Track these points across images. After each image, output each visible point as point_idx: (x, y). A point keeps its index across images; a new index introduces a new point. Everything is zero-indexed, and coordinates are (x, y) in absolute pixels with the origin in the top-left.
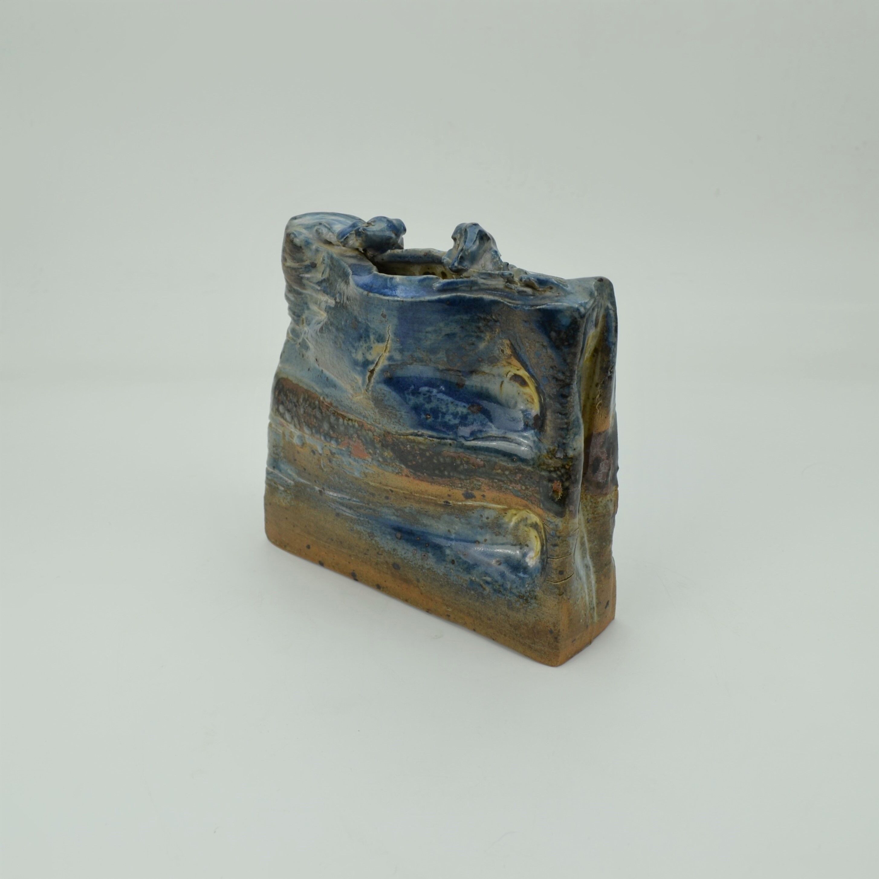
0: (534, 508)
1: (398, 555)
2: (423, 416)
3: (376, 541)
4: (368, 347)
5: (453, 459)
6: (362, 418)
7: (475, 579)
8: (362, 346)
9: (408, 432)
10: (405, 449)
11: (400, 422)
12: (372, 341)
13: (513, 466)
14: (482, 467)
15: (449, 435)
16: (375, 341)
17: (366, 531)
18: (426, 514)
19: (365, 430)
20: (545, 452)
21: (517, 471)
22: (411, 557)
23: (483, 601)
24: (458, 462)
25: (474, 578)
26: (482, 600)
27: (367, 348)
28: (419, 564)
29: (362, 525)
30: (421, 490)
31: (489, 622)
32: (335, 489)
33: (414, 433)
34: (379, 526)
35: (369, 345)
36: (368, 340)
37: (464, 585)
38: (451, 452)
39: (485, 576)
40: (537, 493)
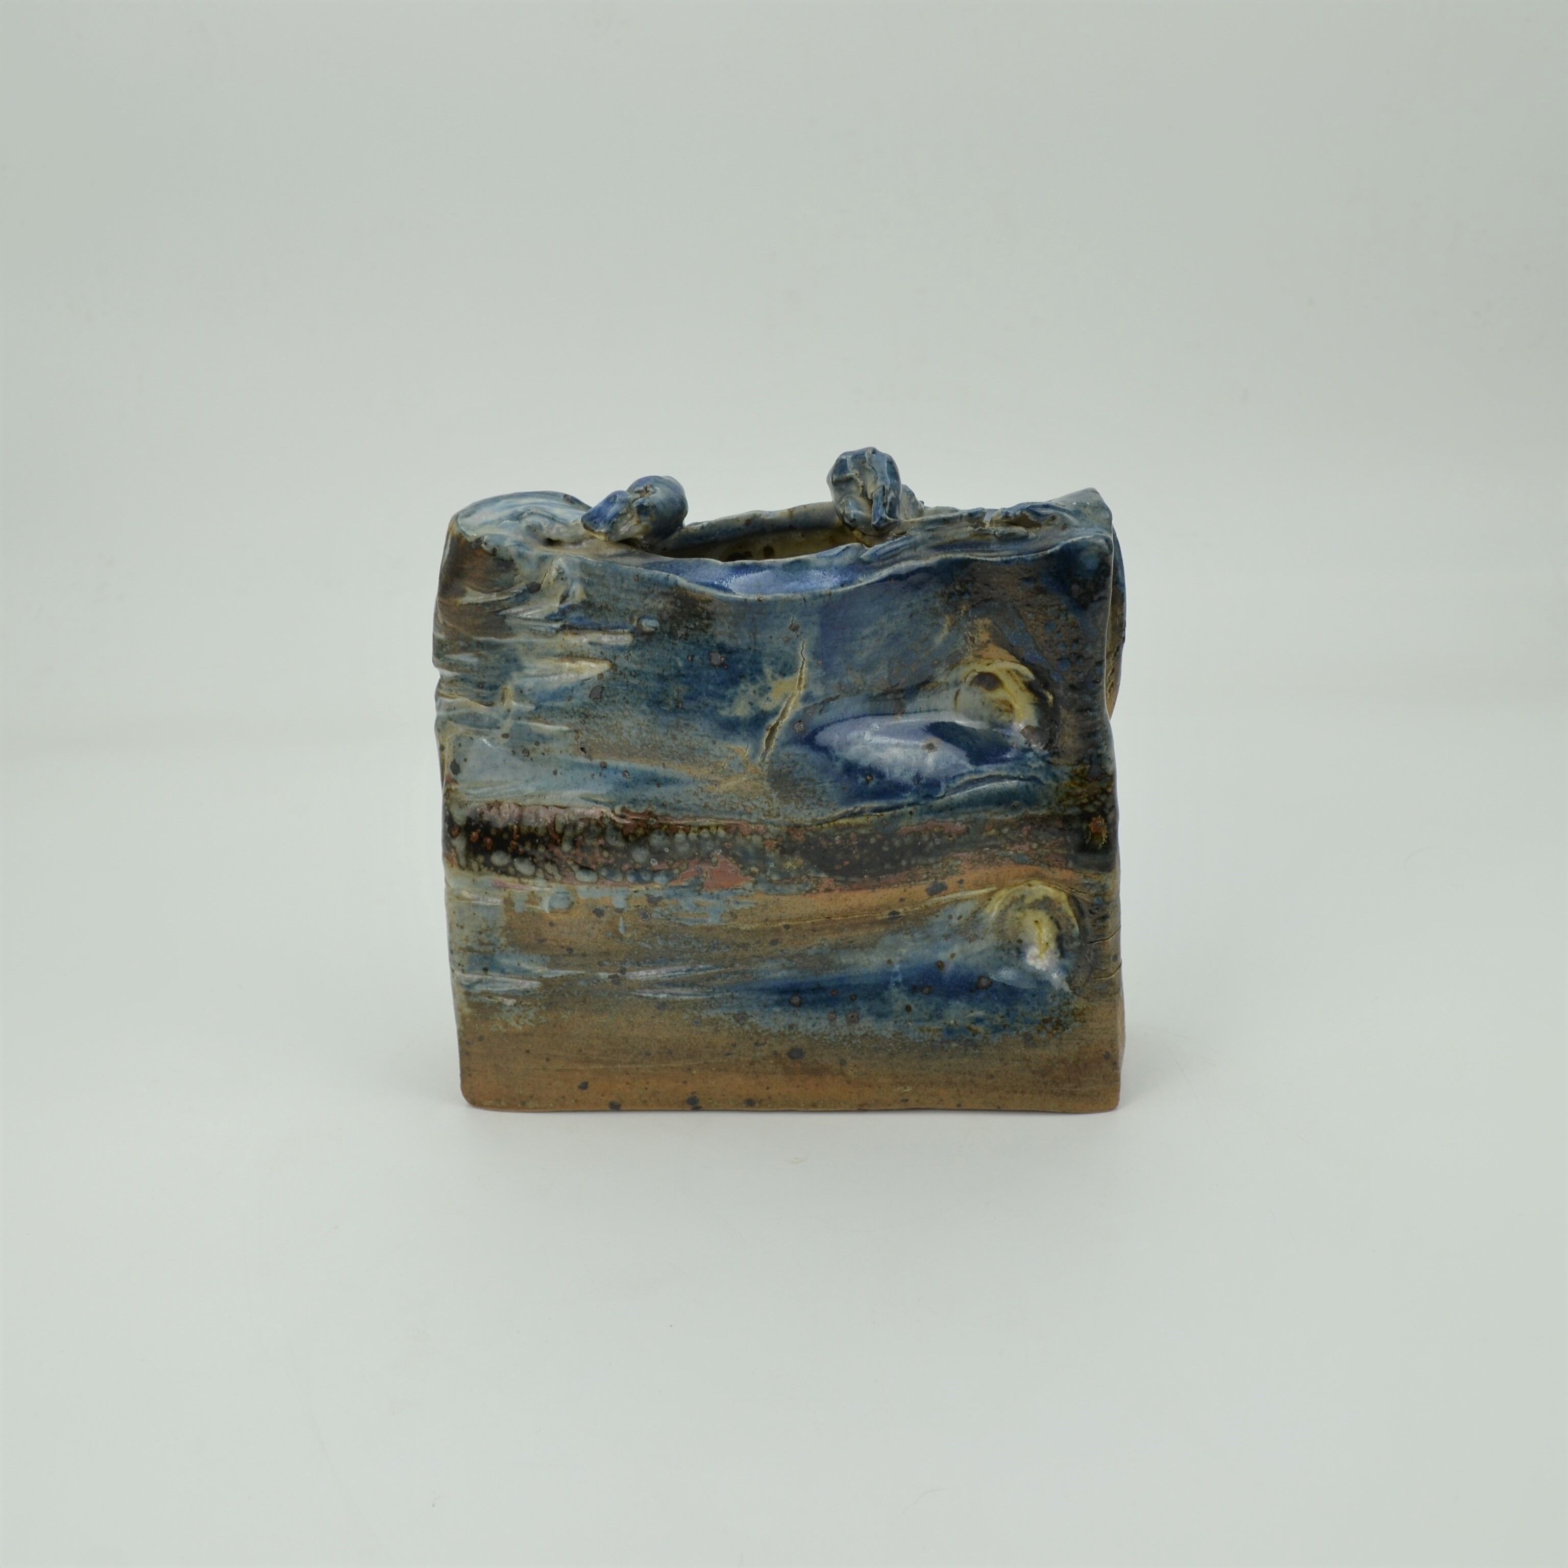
0: (1053, 872)
1: (800, 1033)
2: (861, 780)
3: (751, 1024)
4: (760, 689)
5: (917, 834)
6: (737, 817)
7: (955, 1022)
8: (744, 692)
9: (837, 814)
10: (831, 844)
11: (821, 801)
12: (769, 676)
13: (1015, 816)
14: (964, 834)
15: (906, 798)
16: (777, 675)
17: (729, 1014)
18: (850, 946)
19: (744, 836)
20: (1066, 780)
21: (1022, 822)
22: (826, 1028)
23: (977, 1051)
24: (926, 838)
25: (952, 1022)
26: (974, 1050)
27: (758, 692)
28: (843, 1034)
29: (720, 1007)
30: (850, 907)
31: (990, 1081)
32: (653, 962)
33: (847, 812)
34: (754, 997)
35: (764, 684)
36: (758, 678)
37: (936, 1038)
38: (913, 826)
39: (972, 1012)
40: (1060, 847)
